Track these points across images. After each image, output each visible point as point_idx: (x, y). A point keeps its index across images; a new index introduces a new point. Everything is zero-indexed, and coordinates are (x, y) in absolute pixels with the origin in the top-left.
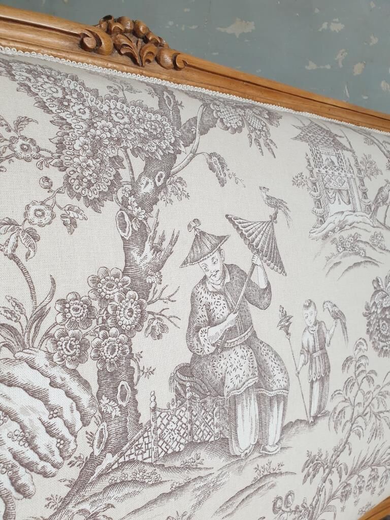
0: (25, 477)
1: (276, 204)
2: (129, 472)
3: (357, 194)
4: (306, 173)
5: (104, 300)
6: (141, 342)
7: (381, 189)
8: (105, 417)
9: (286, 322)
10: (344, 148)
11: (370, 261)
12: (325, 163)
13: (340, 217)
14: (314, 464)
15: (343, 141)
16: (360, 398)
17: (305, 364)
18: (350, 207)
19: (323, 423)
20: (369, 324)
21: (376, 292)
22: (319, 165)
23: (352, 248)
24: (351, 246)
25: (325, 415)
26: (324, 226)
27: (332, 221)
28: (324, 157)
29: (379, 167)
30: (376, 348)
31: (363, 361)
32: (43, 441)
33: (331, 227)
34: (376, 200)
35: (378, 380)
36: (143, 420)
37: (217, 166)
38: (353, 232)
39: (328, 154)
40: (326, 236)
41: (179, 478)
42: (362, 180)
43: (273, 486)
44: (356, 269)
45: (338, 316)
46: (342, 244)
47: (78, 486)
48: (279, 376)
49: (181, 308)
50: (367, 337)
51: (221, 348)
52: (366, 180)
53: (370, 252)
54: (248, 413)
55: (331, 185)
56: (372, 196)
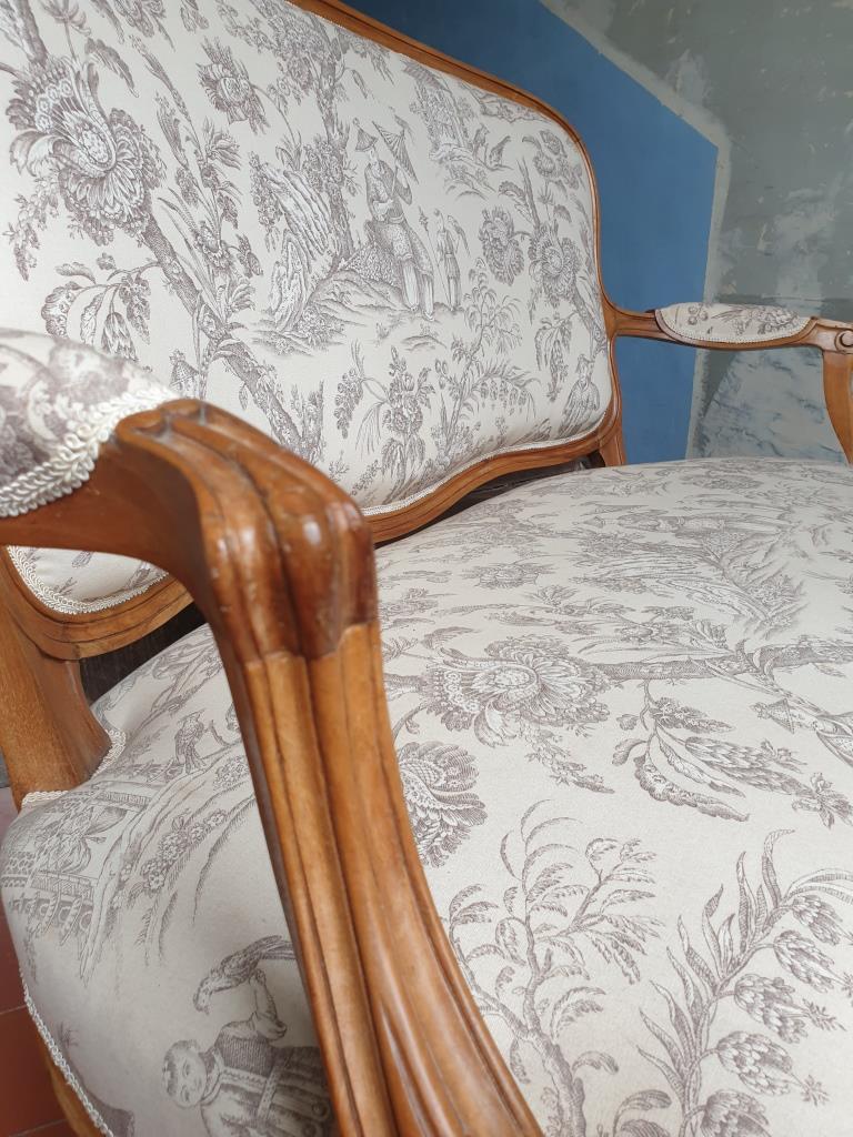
0: (312, 248)
1: (403, 123)
2: (355, 278)
3: (460, 134)
4: (418, 103)
5: (324, 157)
6: (346, 195)
7: (478, 131)
8: (338, 234)
9: (424, 220)
10: (442, 87)
11: (477, 193)
12: (430, 98)
13: (449, 149)
14: (459, 349)
15: (441, 82)
16: (485, 310)
17: (441, 260)
18: (455, 142)
19: (460, 315)
20: (484, 248)
21: (486, 222)
22: (425, 98)
23: (463, 178)
24: (461, 175)
25: (461, 310)
26: (438, 153)
27: (444, 151)
28: (429, 93)
29: (475, 111)
30: (493, 271)
31: (483, 278)
32: (314, 229)
33: (443, 154)
34: (476, 141)
35: (498, 301)
36: (356, 246)
37: (359, 81)
38: (462, 164)
39: (431, 91)
40: (441, 162)
41: (381, 302)
42: (461, 119)
43: (433, 348)
44: (466, 197)
45: (459, 231)
46: (453, 171)
47: (334, 267)
48: (425, 261)
49: (359, 179)
50: (484, 258)
51: (388, 221)
52: (465, 120)
53: (476, 185)
54: (410, 278)
55: (438, 118)
56: (472, 136)
